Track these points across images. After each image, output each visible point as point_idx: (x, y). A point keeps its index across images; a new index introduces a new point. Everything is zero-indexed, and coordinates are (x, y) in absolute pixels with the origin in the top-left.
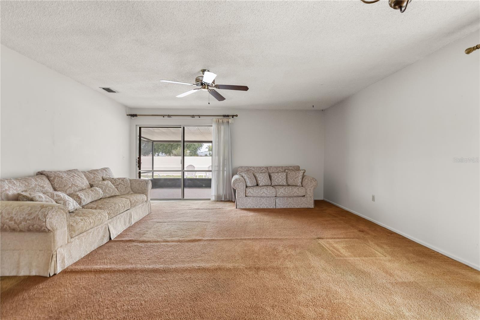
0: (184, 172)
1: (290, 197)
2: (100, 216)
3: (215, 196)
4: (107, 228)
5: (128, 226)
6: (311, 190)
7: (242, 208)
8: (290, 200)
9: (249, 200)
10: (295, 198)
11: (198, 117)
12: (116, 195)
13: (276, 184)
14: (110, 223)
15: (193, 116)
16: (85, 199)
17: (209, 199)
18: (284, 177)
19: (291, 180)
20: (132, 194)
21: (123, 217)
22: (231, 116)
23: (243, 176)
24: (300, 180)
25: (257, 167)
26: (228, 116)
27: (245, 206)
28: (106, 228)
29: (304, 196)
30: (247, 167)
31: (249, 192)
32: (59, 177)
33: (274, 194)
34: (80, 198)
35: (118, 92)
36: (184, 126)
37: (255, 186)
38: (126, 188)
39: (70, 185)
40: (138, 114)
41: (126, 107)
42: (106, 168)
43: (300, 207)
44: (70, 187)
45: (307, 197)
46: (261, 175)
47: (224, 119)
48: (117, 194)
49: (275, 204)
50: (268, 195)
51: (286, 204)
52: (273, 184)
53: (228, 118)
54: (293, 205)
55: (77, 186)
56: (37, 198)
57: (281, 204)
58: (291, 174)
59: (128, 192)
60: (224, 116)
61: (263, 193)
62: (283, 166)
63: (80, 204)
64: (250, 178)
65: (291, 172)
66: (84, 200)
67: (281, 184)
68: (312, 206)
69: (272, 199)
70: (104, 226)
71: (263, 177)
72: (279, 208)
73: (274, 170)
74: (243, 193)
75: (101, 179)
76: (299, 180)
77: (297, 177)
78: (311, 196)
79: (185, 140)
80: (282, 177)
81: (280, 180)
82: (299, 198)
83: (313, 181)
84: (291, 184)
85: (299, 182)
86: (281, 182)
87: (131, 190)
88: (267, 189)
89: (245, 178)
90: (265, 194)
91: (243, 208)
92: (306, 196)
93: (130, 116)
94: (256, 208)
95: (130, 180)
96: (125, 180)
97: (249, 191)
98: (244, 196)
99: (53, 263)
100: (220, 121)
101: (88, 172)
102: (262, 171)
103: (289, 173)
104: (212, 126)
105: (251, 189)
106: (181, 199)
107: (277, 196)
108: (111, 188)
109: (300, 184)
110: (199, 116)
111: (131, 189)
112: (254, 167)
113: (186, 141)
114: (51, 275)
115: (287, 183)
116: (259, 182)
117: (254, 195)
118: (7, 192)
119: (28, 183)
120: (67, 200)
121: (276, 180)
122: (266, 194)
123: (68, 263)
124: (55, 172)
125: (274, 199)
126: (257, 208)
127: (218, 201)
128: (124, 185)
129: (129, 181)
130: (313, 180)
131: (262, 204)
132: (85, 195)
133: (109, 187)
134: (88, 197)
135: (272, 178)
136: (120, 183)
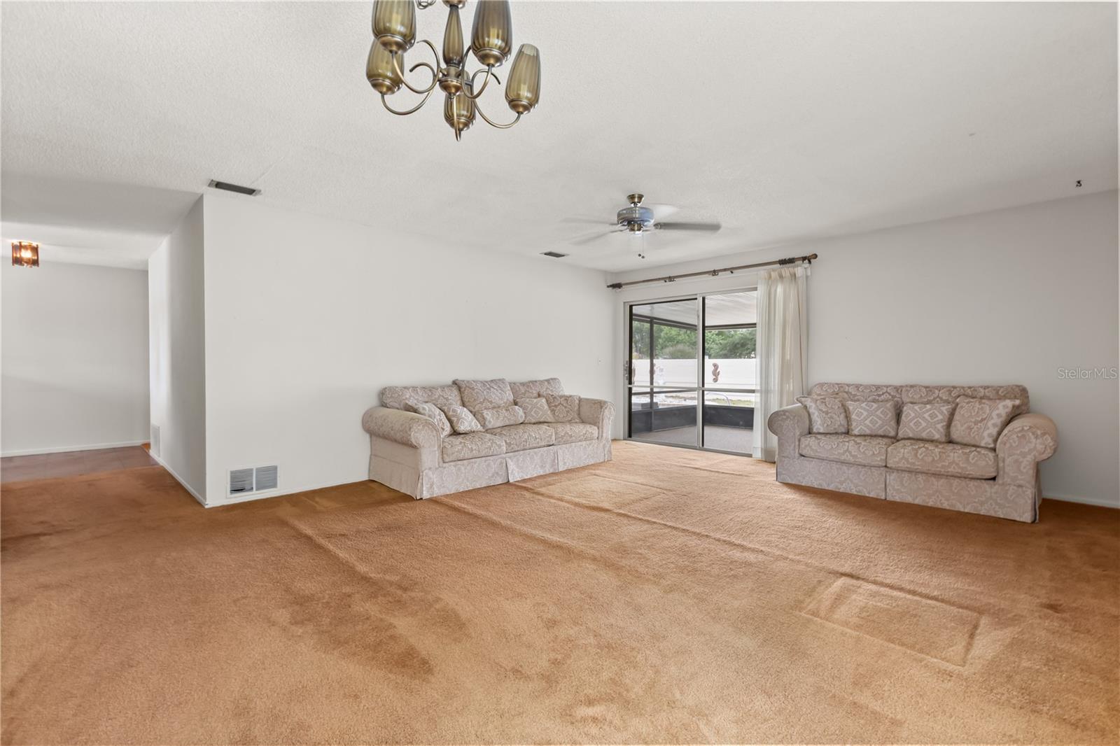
0: (703, 392)
1: (937, 475)
2: (490, 444)
3: (762, 449)
4: (504, 464)
5: (549, 470)
6: (1023, 465)
7: (790, 482)
8: (939, 484)
9: (809, 465)
10: (956, 482)
11: (729, 272)
12: (546, 421)
13: (911, 435)
14: (510, 458)
15: (715, 273)
16: (491, 420)
17: (750, 456)
18: (940, 417)
19: (962, 426)
20: (576, 422)
21: (539, 454)
22: (798, 259)
23: (808, 406)
24: (994, 431)
25: (866, 387)
26: (791, 261)
27: (799, 478)
28: (501, 463)
29: (994, 479)
30: (837, 384)
31: (806, 446)
32: (470, 388)
33: (878, 460)
34: (484, 419)
35: (568, 255)
36: (704, 295)
37: (842, 433)
38: (568, 412)
39: (482, 400)
40: (623, 282)
41: (606, 273)
42: (555, 379)
43: (972, 512)
44: (481, 403)
45: (1003, 484)
46: (861, 408)
47: (783, 271)
48: (549, 420)
49: (884, 486)
50: (860, 460)
51: (925, 493)
52: (901, 435)
53: (793, 264)
54: (948, 500)
55: (491, 402)
56: (421, 410)
57: (900, 491)
58: (967, 411)
59: (570, 419)
60: (783, 262)
61: (845, 452)
62: (957, 385)
63: (483, 426)
64: (827, 413)
65: (968, 403)
66: (490, 422)
67: (924, 435)
68: (1027, 517)
69: (876, 472)
70: (499, 460)
71: (867, 410)
72: (898, 500)
73: (917, 397)
74: (793, 445)
75: (536, 395)
76: (986, 428)
77: (983, 420)
78: (1021, 482)
79: (706, 325)
80: (931, 416)
81: (924, 424)
82: (972, 484)
83: (1032, 437)
84: (959, 440)
85: (985, 434)
86: (924, 430)
87: (576, 416)
88: (858, 443)
89: (812, 410)
90: (852, 456)
91: (793, 483)
92: (999, 480)
93: (611, 288)
94: (827, 488)
95: (580, 400)
96: (570, 399)
97: (807, 442)
98: (797, 455)
99: (419, 485)
100: (774, 275)
101: (521, 384)
102: (879, 396)
103: (962, 407)
104: (755, 289)
105: (814, 438)
106: (694, 448)
107: (888, 465)
108: (539, 409)
109: (990, 440)
110: (732, 270)
111: (579, 414)
112: (857, 387)
113: (707, 327)
114: (418, 498)
115: (948, 434)
116: (854, 424)
117: (820, 454)
118: (407, 402)
119: (432, 393)
120: (463, 418)
121: (911, 424)
122: (854, 456)
123: (437, 492)
124: (468, 382)
125: (881, 474)
126: (830, 489)
127: (766, 462)
128: (566, 407)
129: (577, 402)
130: (1033, 434)
131: (844, 482)
132: (493, 414)
133: (538, 408)
134: (497, 418)
135: (903, 417)
136: (560, 403)
